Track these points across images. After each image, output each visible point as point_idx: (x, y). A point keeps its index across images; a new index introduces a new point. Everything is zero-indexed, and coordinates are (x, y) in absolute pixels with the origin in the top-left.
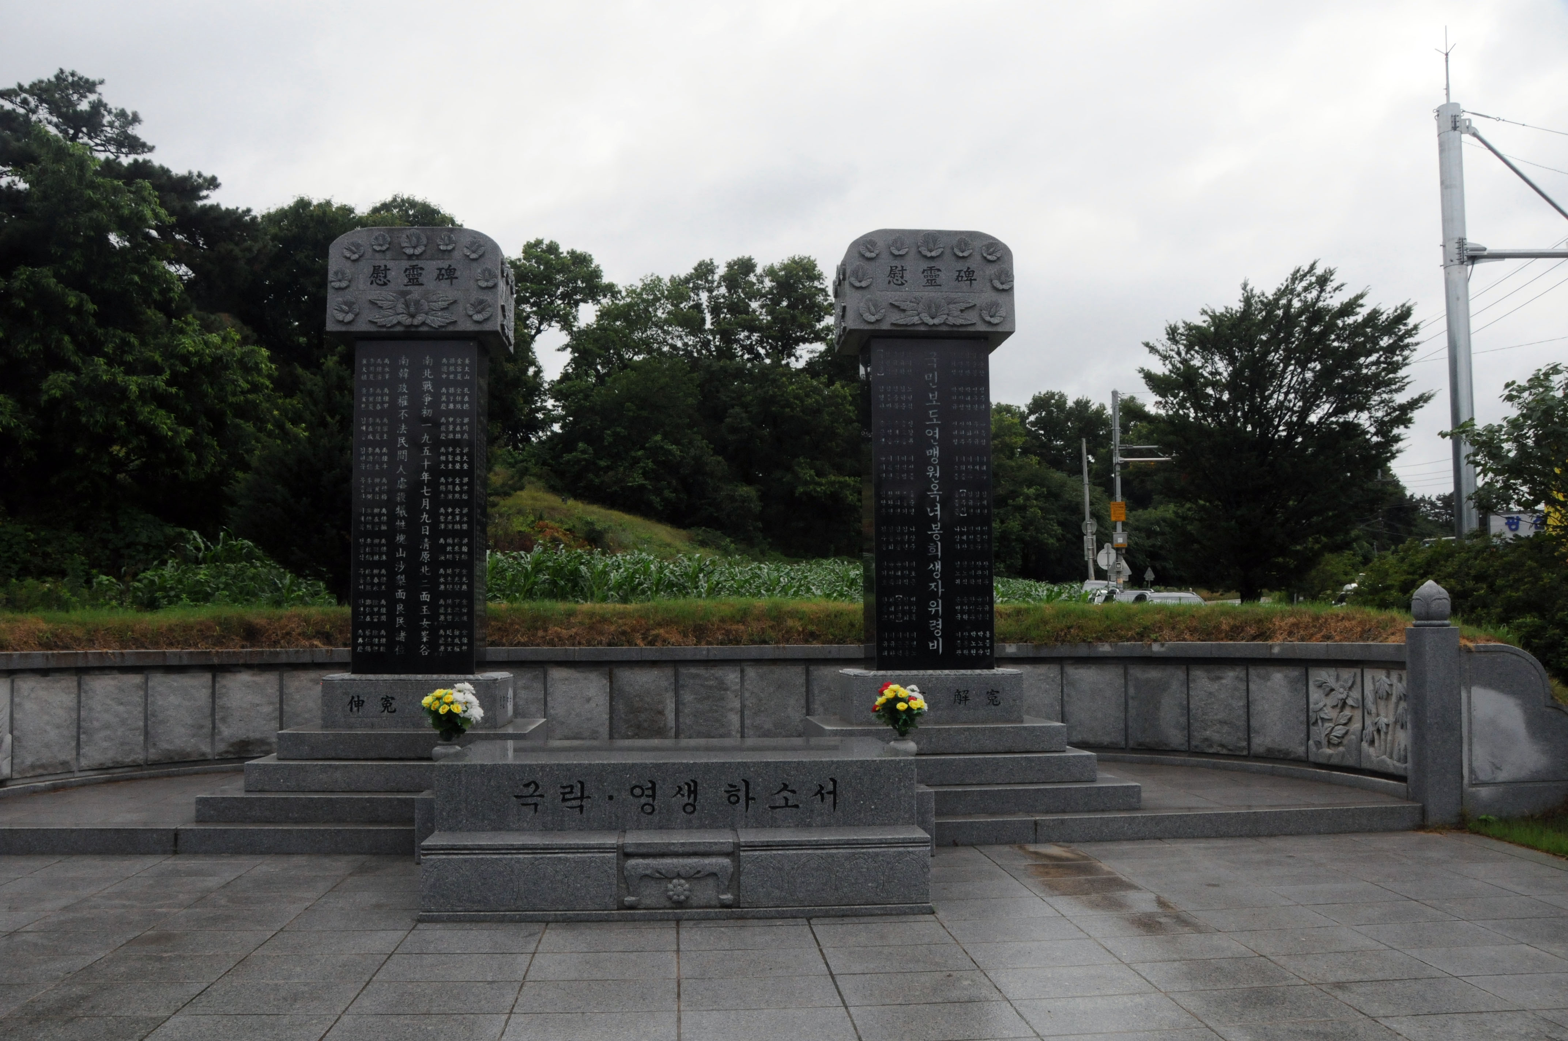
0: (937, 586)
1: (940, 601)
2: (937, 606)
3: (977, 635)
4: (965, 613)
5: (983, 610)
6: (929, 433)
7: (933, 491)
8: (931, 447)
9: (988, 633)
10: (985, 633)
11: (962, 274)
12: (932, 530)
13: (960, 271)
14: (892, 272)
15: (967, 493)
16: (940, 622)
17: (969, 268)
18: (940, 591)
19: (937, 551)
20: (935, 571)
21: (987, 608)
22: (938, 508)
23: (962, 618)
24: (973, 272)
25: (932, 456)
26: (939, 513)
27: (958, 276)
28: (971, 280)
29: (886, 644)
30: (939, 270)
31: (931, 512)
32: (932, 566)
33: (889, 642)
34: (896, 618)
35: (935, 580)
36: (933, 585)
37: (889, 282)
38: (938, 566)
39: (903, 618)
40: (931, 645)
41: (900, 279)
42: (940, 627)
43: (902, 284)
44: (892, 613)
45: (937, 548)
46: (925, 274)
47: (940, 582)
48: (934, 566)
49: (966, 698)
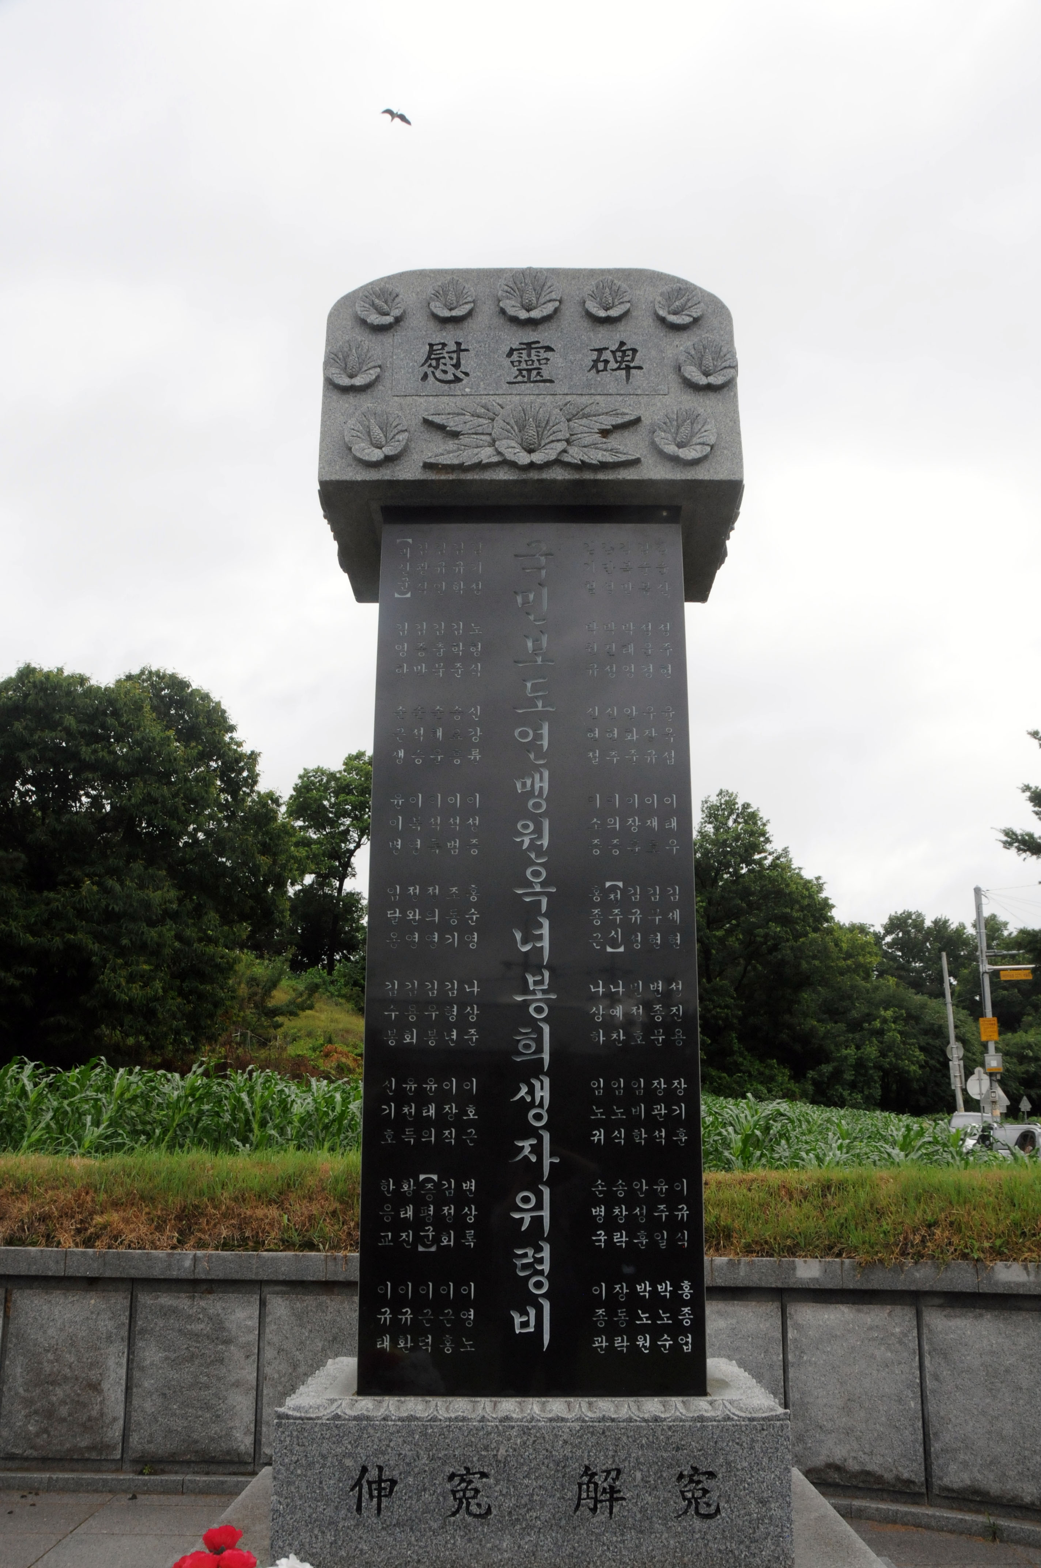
0: (537, 1149)
1: (546, 1192)
2: (539, 1206)
3: (654, 1292)
4: (619, 1228)
5: (672, 1218)
6: (522, 734)
7: (530, 884)
8: (530, 770)
9: (686, 1284)
10: (677, 1287)
11: (607, 355)
12: (525, 990)
13: (600, 351)
14: (433, 355)
15: (624, 891)
16: (546, 1254)
17: (622, 344)
18: (547, 1161)
19: (539, 1050)
20: (532, 1105)
21: (683, 1212)
22: (545, 931)
23: (609, 1241)
24: (634, 351)
25: (531, 794)
26: (546, 943)
27: (596, 362)
28: (628, 368)
29: (386, 1316)
30: (549, 349)
31: (525, 942)
32: (524, 1089)
33: (396, 1311)
34: (418, 1240)
35: (533, 1132)
36: (526, 1145)
37: (425, 377)
38: (543, 1091)
39: (437, 1240)
40: (518, 1319)
41: (451, 370)
42: (546, 1267)
43: (457, 380)
44: (405, 1225)
45: (539, 1041)
46: (515, 356)
47: (546, 1137)
48: (531, 1092)
49: (614, 1496)
